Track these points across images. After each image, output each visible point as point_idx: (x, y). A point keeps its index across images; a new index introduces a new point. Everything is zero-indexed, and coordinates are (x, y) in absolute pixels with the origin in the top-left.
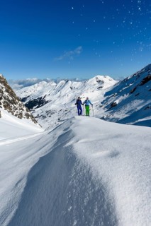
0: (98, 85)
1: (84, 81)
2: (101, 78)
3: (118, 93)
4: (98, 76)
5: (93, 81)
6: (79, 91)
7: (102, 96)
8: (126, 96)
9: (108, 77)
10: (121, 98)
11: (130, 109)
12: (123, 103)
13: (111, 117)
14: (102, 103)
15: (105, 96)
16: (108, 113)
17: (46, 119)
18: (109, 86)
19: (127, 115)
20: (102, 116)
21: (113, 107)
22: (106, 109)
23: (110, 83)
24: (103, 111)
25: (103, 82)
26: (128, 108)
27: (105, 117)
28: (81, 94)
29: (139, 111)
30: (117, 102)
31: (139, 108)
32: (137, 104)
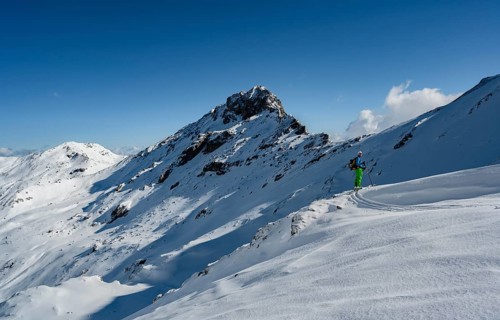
0: (70, 165)
1: (28, 155)
2: (78, 147)
3: (129, 182)
4: (69, 144)
5: (58, 154)
6: (13, 182)
7: (85, 192)
8: (148, 190)
9: (98, 148)
10: (138, 195)
11: (163, 220)
12: (145, 206)
13: (116, 244)
14: (85, 209)
15: (92, 191)
16: (105, 236)
18: (105, 166)
19: (159, 235)
20: (88, 246)
21: (118, 216)
22: (100, 226)
23: (102, 160)
24: (91, 231)
25: (85, 158)
26: (158, 216)
27: (99, 246)
28: (19, 189)
29: (183, 222)
30: (129, 204)
31: (184, 215)
32: (177, 208)
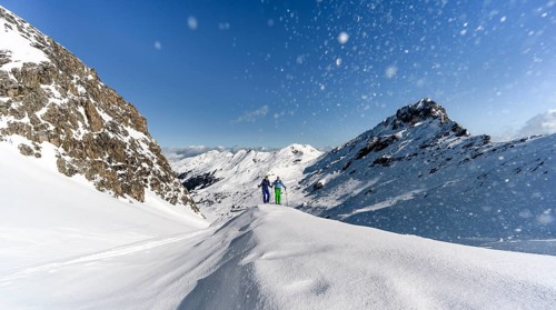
0: (294, 157)
1: (274, 151)
2: (298, 147)
3: (325, 168)
4: (294, 145)
5: (287, 151)
6: (267, 165)
7: (301, 173)
8: (336, 174)
9: (309, 147)
10: (329, 176)
11: (344, 193)
12: (332, 184)
13: (314, 205)
14: (300, 183)
15: (304, 173)
16: (308, 199)
17: (213, 206)
18: (311, 158)
19: (339, 203)
20: (300, 203)
21: (316, 189)
22: (307, 193)
23: (311, 154)
24: (302, 195)
25: (302, 154)
26: (340, 191)
27: (305, 204)
28: (269, 169)
29: (356, 197)
30: (323, 182)
31: (356, 192)
32: (353, 186)
